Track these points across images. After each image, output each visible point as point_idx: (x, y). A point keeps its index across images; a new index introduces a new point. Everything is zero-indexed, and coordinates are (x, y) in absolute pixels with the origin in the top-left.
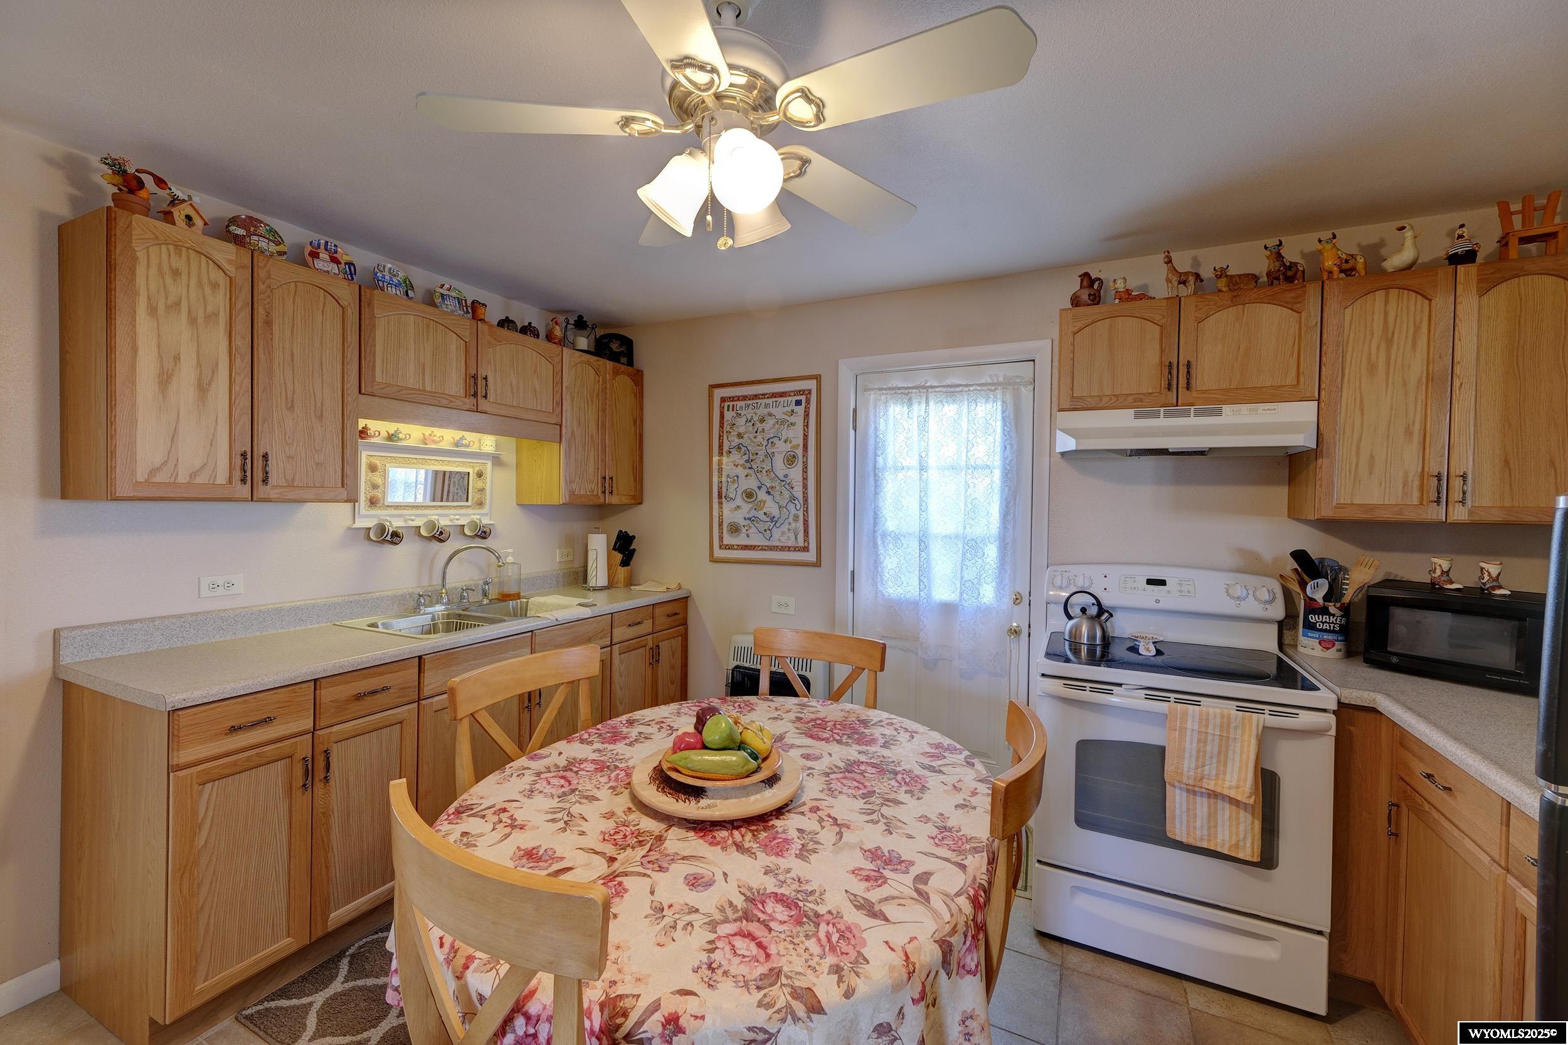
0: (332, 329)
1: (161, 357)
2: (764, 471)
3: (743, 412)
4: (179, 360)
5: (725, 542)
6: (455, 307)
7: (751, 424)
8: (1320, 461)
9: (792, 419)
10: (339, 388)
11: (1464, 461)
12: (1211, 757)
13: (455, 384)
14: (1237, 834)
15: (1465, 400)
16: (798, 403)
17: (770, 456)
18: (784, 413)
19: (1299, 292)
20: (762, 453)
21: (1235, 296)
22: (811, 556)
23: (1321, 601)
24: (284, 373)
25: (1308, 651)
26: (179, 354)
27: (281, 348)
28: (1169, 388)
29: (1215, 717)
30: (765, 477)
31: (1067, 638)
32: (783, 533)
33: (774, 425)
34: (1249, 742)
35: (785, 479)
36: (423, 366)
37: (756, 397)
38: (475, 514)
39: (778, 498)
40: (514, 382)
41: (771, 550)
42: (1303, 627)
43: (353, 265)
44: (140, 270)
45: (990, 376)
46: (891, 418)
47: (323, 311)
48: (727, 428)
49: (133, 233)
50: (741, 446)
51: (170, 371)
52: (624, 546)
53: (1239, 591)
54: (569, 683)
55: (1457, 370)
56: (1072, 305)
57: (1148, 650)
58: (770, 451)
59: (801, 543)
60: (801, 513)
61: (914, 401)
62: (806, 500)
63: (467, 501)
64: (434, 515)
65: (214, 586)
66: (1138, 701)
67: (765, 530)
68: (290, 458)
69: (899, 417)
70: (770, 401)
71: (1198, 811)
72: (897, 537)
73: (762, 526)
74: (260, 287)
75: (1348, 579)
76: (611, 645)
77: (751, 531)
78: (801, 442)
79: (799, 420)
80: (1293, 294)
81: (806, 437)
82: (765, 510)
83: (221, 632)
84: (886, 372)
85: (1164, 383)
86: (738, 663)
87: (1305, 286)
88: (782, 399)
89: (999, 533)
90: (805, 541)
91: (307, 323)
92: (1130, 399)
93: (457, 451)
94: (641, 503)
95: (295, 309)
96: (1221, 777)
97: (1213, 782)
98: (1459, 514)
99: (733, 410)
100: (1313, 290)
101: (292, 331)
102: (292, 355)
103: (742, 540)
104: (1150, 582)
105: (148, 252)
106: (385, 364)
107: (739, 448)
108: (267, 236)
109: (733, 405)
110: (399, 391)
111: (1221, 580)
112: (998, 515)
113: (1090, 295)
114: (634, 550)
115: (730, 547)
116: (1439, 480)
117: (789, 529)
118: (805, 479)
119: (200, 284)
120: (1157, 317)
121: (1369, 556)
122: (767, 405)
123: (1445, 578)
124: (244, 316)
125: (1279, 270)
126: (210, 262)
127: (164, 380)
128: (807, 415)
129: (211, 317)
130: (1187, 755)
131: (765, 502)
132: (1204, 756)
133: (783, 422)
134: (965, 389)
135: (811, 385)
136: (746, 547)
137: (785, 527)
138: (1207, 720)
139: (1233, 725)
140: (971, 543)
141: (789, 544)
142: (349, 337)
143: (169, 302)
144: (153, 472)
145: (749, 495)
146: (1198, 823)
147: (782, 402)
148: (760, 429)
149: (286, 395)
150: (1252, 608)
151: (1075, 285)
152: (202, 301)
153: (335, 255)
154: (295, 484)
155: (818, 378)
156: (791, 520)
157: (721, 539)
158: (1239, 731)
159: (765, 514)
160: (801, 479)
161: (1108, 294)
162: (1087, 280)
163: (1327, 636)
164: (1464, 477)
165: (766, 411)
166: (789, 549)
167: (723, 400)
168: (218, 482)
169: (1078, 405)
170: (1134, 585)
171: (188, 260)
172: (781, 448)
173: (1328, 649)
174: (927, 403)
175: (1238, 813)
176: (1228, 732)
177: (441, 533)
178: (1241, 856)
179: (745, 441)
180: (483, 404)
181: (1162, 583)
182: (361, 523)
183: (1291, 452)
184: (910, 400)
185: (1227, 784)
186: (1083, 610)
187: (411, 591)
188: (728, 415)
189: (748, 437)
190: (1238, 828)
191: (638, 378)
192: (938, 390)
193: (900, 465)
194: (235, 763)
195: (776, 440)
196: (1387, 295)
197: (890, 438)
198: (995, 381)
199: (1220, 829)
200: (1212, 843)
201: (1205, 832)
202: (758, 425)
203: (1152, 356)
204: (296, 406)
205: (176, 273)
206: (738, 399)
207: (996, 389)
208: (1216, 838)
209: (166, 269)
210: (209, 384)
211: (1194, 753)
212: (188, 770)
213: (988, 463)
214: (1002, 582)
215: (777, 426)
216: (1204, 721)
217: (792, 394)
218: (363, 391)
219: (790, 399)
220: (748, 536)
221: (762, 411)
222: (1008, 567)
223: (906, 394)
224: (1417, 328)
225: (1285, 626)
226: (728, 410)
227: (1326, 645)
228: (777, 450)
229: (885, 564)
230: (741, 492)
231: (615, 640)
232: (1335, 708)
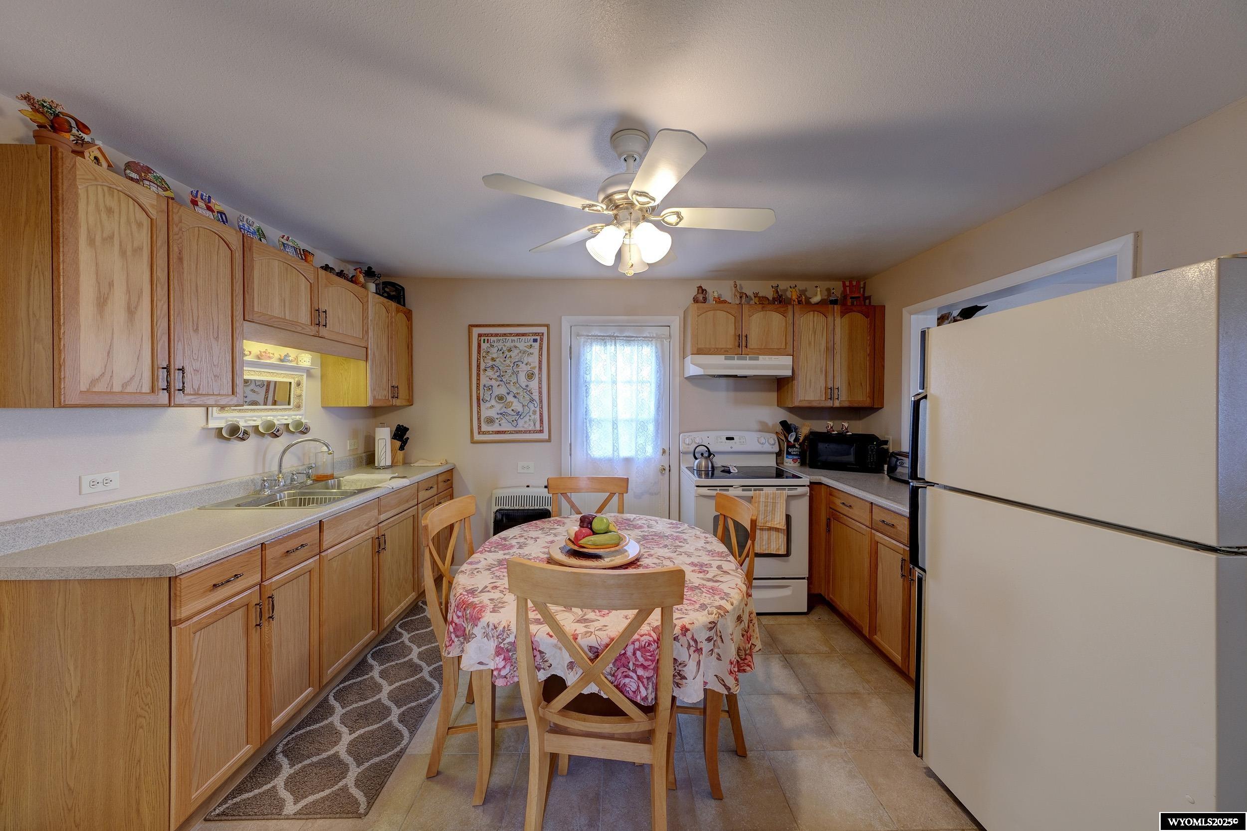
0: (224, 267)
1: (99, 283)
2: (511, 383)
3: (495, 344)
4: (113, 286)
5: (483, 429)
6: (293, 254)
7: (501, 352)
8: (794, 382)
9: (531, 351)
10: (229, 315)
11: (838, 384)
12: (770, 512)
13: (304, 316)
14: (779, 544)
15: (838, 357)
16: (535, 341)
17: (516, 373)
18: (525, 346)
19: (786, 308)
20: (510, 372)
21: (763, 307)
22: (545, 436)
23: (793, 442)
24: (191, 301)
25: (788, 464)
26: (113, 281)
27: (189, 280)
28: (739, 346)
29: (771, 494)
30: (512, 387)
31: (695, 468)
32: (525, 422)
33: (518, 354)
34: (783, 503)
35: (526, 388)
36: (284, 300)
37: (505, 335)
38: (296, 415)
39: (521, 399)
40: (340, 315)
41: (517, 433)
42: (787, 454)
43: (224, 214)
44: (82, 205)
45: (649, 333)
46: (594, 353)
47: (218, 252)
48: (483, 354)
49: (77, 173)
50: (494, 366)
51: (106, 296)
52: (400, 434)
53: (763, 440)
54: (460, 521)
55: (835, 346)
56: (694, 301)
57: (734, 470)
58: (515, 370)
59: (538, 428)
60: (538, 410)
61: (607, 344)
62: (541, 401)
63: (289, 404)
64: (269, 416)
65: (93, 483)
66: (739, 492)
67: (513, 421)
68: (196, 371)
69: (599, 352)
70: (515, 338)
71: (764, 538)
72: (599, 422)
73: (510, 418)
74: (175, 229)
75: (800, 434)
76: (417, 504)
77: (503, 421)
78: (537, 364)
79: (536, 351)
80: (783, 309)
81: (540, 362)
82: (512, 408)
83: (105, 523)
84: (590, 326)
85: (737, 344)
86: (499, 507)
87: (787, 306)
88: (523, 338)
89: (655, 417)
90: (541, 426)
91: (207, 261)
92: (723, 350)
93: (282, 365)
94: (412, 405)
95: (199, 249)
96: (773, 520)
97: (770, 523)
98: (837, 404)
99: (488, 342)
100: (790, 307)
101: (196, 268)
102: (197, 287)
103: (496, 427)
104: (728, 439)
105: (87, 191)
106: (260, 297)
107: (492, 367)
108: (156, 182)
109: (488, 340)
110: (270, 319)
111: (755, 435)
112: (654, 407)
113: (703, 297)
114: (408, 438)
115: (488, 433)
116: (831, 390)
117: (530, 420)
118: (540, 388)
119: (128, 222)
120: (733, 313)
121: (808, 422)
122: (512, 341)
123: (832, 430)
124: (161, 254)
125: (777, 298)
126: (136, 204)
127: (102, 302)
128: (541, 348)
129: (137, 251)
130: (761, 513)
131: (512, 403)
132: (767, 512)
133: (524, 352)
134: (636, 339)
135: (544, 330)
136: (498, 432)
137: (527, 419)
138: (768, 496)
139: (777, 497)
140: (642, 423)
141: (530, 429)
142: (237, 275)
143: (105, 235)
144: (94, 382)
145: (501, 398)
146: (764, 543)
147: (524, 339)
148: (508, 356)
149: (193, 320)
150: (767, 448)
151: (694, 292)
152: (130, 237)
153: (209, 204)
154: (200, 392)
155: (548, 326)
156: (531, 414)
157: (480, 427)
158: (779, 499)
159: (513, 410)
160: (538, 388)
161: (710, 298)
162: (702, 290)
163: (795, 457)
164: (838, 389)
165: (512, 344)
166: (530, 432)
167: (480, 335)
168: (144, 390)
169: (699, 352)
170: (721, 441)
171: (119, 201)
172: (523, 369)
173: (795, 462)
174: (615, 345)
175: (779, 535)
176: (775, 500)
177: (278, 431)
178: (780, 553)
179: (497, 363)
180: (323, 331)
181: (732, 439)
182: (214, 424)
183: (778, 377)
184: (605, 343)
185: (776, 522)
186: (702, 454)
187: (252, 477)
188: (484, 346)
189: (500, 361)
190: (779, 541)
191: (409, 315)
192: (621, 338)
193: (600, 380)
194: (215, 613)
195: (519, 363)
196: (814, 314)
197: (593, 365)
198: (652, 336)
199: (772, 543)
200: (769, 550)
201: (767, 546)
202: (507, 353)
203: (731, 331)
204: (200, 329)
205: (110, 211)
206: (492, 335)
207: (652, 340)
208: (770, 548)
209: (102, 207)
210: (136, 308)
211: (763, 512)
212: (186, 622)
213: (649, 380)
214: (657, 444)
215: (520, 354)
216: (767, 496)
217: (531, 335)
218: (246, 319)
219: (529, 338)
220: (500, 425)
221: (509, 344)
222: (659, 435)
223: (603, 339)
224: (823, 329)
225: (779, 454)
226: (484, 342)
227: (794, 461)
228: (521, 370)
229: (591, 438)
230: (494, 396)
231: (420, 501)
232: (809, 484)
